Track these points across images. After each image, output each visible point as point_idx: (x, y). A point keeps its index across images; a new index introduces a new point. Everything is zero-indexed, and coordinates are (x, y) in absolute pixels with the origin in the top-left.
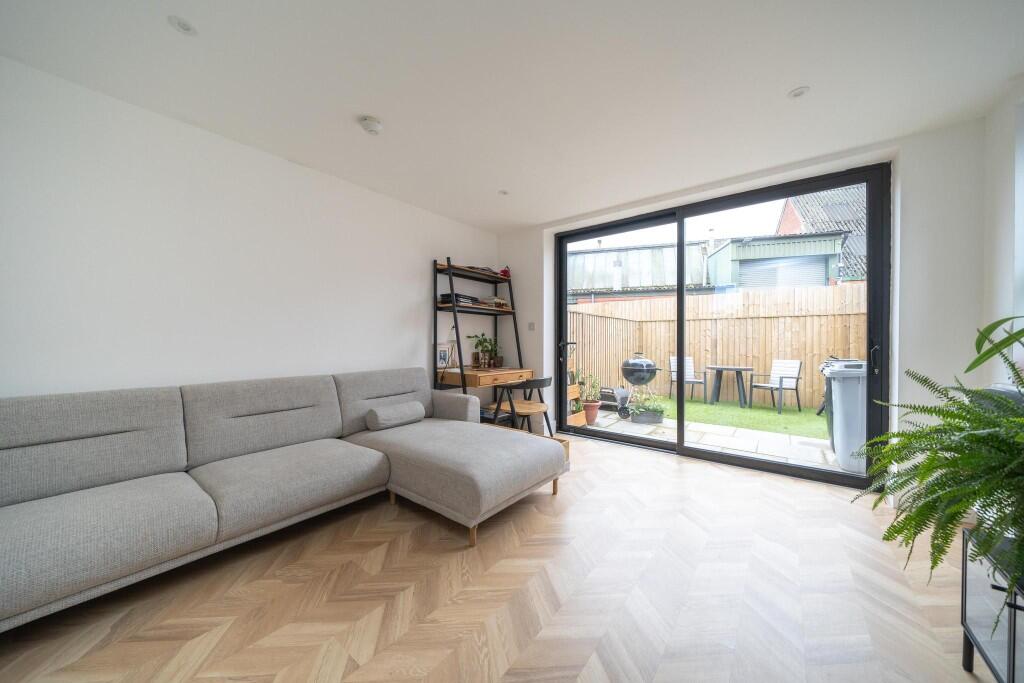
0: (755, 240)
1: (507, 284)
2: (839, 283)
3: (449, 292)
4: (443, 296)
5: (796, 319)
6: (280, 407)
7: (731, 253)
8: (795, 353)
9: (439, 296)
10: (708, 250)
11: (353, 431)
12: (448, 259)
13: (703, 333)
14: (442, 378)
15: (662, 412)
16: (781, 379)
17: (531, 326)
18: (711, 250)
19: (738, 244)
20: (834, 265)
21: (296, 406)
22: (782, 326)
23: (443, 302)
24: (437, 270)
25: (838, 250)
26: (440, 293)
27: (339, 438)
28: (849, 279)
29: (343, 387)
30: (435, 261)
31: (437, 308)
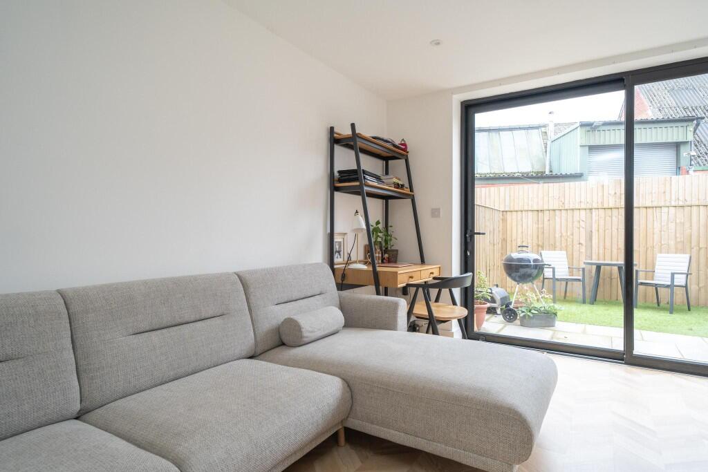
0: (605, 124)
1: (403, 162)
2: (691, 172)
3: (356, 168)
4: (339, 172)
5: (681, 209)
6: (187, 318)
7: (580, 137)
8: (680, 246)
9: (336, 174)
10: (549, 134)
11: (266, 348)
12: (353, 126)
13: (576, 224)
14: (344, 276)
15: (555, 314)
16: (673, 275)
17: (435, 213)
18: (552, 136)
19: (588, 128)
20: (685, 153)
21: (204, 315)
22: (665, 217)
23: (340, 181)
24: (335, 140)
25: (690, 137)
26: (337, 168)
27: (251, 357)
28: (701, 168)
29: (252, 290)
30: (332, 129)
31: (334, 189)
